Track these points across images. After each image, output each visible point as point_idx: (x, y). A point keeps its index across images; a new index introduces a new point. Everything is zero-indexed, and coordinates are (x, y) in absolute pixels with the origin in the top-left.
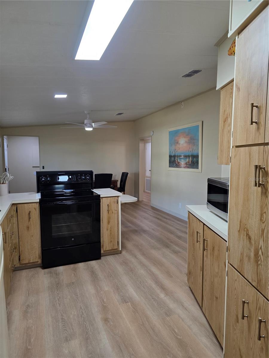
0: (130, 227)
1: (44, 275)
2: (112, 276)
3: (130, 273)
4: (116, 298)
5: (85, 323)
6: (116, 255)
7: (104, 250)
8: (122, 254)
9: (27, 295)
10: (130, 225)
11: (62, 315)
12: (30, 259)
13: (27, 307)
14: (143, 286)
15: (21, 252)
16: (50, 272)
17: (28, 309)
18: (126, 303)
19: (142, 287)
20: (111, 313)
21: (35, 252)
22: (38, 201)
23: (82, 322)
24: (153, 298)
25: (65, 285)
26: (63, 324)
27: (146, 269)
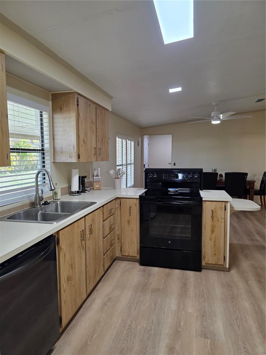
0: (257, 241)
1: (138, 271)
2: (204, 297)
3: (229, 301)
4: (196, 326)
5: (148, 341)
6: (222, 272)
7: (206, 263)
8: (230, 272)
9: (115, 287)
10: (258, 238)
11: (131, 322)
12: (130, 252)
13: (108, 300)
14: (238, 324)
15: (123, 243)
16: (145, 270)
17: (108, 301)
18: (205, 338)
19: (236, 326)
20: (180, 343)
21: (134, 247)
22: (138, 197)
23: (145, 338)
24: (244, 348)
25: (151, 289)
26: (128, 332)
27: (254, 302)
